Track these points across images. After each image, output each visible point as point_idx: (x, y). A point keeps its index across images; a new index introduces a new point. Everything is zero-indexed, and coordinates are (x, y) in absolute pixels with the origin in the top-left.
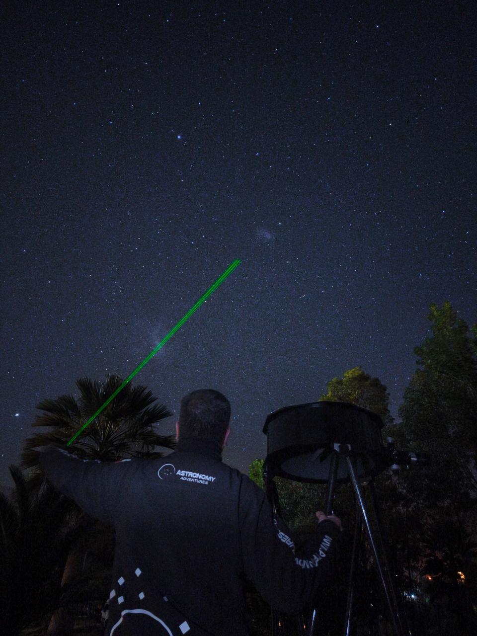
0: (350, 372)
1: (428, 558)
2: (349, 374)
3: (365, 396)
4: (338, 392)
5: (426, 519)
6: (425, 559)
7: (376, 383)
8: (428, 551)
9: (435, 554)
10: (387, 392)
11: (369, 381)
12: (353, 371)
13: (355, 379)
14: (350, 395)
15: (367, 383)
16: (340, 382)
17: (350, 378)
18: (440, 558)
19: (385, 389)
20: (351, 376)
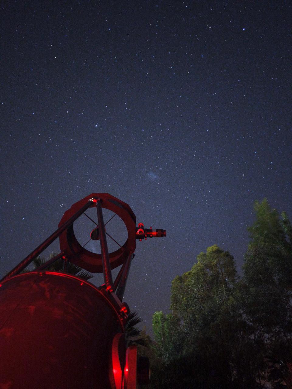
0: (211, 248)
1: (271, 369)
2: (210, 249)
3: (221, 263)
4: (204, 262)
5: (266, 341)
6: (269, 369)
7: (227, 255)
8: (270, 364)
9: (275, 366)
10: (234, 260)
11: (223, 253)
12: (212, 248)
13: (213, 252)
14: (212, 262)
15: (222, 254)
16: (204, 255)
17: (210, 252)
18: (278, 368)
19: (233, 258)
20: (211, 251)
